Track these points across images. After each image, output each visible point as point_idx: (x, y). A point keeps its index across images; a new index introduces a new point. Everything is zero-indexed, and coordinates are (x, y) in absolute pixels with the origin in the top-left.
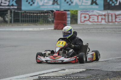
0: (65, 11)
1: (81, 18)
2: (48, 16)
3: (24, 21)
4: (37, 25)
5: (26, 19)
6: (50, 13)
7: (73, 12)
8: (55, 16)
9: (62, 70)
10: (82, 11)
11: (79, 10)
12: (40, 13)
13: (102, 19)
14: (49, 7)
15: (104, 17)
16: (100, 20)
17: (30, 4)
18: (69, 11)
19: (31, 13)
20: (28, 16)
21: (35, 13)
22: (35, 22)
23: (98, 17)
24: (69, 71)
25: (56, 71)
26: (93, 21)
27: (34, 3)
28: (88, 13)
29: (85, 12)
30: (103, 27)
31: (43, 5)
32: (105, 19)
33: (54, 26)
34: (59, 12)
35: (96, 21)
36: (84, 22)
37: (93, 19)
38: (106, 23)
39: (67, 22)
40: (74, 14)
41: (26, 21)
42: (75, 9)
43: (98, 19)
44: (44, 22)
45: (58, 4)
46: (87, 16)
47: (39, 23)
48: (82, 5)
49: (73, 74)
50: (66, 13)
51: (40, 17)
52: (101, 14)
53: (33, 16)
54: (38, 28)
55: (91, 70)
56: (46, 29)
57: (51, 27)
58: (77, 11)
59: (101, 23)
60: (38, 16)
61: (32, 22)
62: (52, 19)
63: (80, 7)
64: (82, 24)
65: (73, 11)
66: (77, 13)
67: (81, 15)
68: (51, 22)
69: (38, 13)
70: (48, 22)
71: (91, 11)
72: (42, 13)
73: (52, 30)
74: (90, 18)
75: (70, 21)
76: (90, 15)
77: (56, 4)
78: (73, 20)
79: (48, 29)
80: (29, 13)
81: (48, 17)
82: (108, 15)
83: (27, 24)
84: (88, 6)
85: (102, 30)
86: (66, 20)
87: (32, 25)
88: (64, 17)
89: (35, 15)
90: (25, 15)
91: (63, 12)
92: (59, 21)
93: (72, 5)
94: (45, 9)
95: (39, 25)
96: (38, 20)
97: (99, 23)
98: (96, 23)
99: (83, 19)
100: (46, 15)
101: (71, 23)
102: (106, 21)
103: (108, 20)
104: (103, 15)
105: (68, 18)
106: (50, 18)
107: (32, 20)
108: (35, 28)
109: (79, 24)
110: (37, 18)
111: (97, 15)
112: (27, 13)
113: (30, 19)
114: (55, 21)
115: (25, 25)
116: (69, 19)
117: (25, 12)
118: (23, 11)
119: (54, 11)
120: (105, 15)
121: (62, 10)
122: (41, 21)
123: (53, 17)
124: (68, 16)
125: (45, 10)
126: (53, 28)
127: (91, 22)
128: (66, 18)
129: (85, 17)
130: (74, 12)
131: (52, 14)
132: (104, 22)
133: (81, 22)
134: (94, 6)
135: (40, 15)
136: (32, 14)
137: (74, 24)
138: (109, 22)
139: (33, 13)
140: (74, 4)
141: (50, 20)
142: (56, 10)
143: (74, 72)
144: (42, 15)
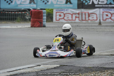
0: (41, 9)
1: (56, 16)
2: (26, 14)
3: (3, 19)
4: (14, 23)
5: (5, 17)
6: (27, 11)
7: (48, 11)
8: (31, 14)
9: (37, 66)
10: (57, 9)
11: (55, 9)
12: (17, 12)
13: (76, 17)
14: (26, 6)
15: (77, 16)
16: (74, 18)
17: (8, 3)
18: (45, 9)
19: (10, 11)
20: (7, 15)
21: (13, 12)
22: (13, 20)
23: (72, 15)
24: (44, 66)
25: (31, 67)
26: (68, 19)
27: (12, 2)
28: (62, 11)
29: (60, 10)
30: (77, 25)
31: (21, 4)
32: (79, 17)
33: (31, 24)
34: (35, 10)
35: (71, 19)
36: (59, 20)
37: (68, 17)
38: (80, 21)
39: (43, 20)
40: (50, 13)
41: (5, 19)
42: (50, 8)
43: (72, 17)
44: (22, 20)
45: (34, 3)
46: (62, 14)
47: (16, 21)
48: (57, 4)
49: (47, 69)
50: (42, 12)
51: (17, 15)
52: (75, 13)
53: (11, 14)
54: (16, 26)
55: (64, 65)
56: (23, 26)
57: (28, 25)
58: (53, 10)
59: (75, 21)
60: (16, 15)
61: (10, 20)
62: (29, 17)
63: (55, 6)
64: (57, 22)
65: (49, 9)
66: (53, 12)
67: (56, 14)
68: (28, 20)
69: (15, 12)
70: (25, 20)
71: (66, 10)
72: (19, 12)
73: (28, 27)
74: (65, 16)
75: (46, 19)
76: (65, 13)
77: (32, 3)
78: (49, 18)
79: (26, 26)
80: (8, 11)
81: (25, 16)
82: (82, 14)
83: (5, 22)
84: (63, 5)
85: (75, 28)
86: (42, 18)
87: (10, 23)
88: (41, 15)
89: (13, 14)
90: (4, 13)
91: (39, 11)
92: (36, 19)
93: (48, 3)
94: (23, 7)
95: (17, 23)
96: (15, 19)
97: (73, 21)
98: (70, 21)
99: (58, 17)
100: (23, 14)
101: (46, 21)
102: (80, 19)
103: (82, 19)
104: (77, 14)
105: (44, 16)
106: (27, 17)
107: (10, 18)
108: (13, 26)
109: (55, 22)
110: (14, 17)
111: (72, 13)
112: (6, 11)
113: (9, 17)
114: (31, 19)
115: (4, 22)
116: (45, 18)
117: (4, 10)
118: (2, 10)
119: (31, 10)
120: (79, 14)
121: (38, 9)
122: (18, 19)
123: (30, 15)
124: (44, 14)
125: (23, 9)
126: (30, 26)
127: (65, 20)
128: (42, 16)
129: (60, 16)
130: (50, 11)
131: (28, 12)
132: (78, 20)
133: (56, 20)
134: (69, 5)
135: (17, 14)
136: (10, 13)
137: (50, 22)
138: (82, 20)
139: (12, 12)
140: (50, 3)
141: (27, 18)
142: (33, 9)
143: (49, 68)
144: (19, 14)
